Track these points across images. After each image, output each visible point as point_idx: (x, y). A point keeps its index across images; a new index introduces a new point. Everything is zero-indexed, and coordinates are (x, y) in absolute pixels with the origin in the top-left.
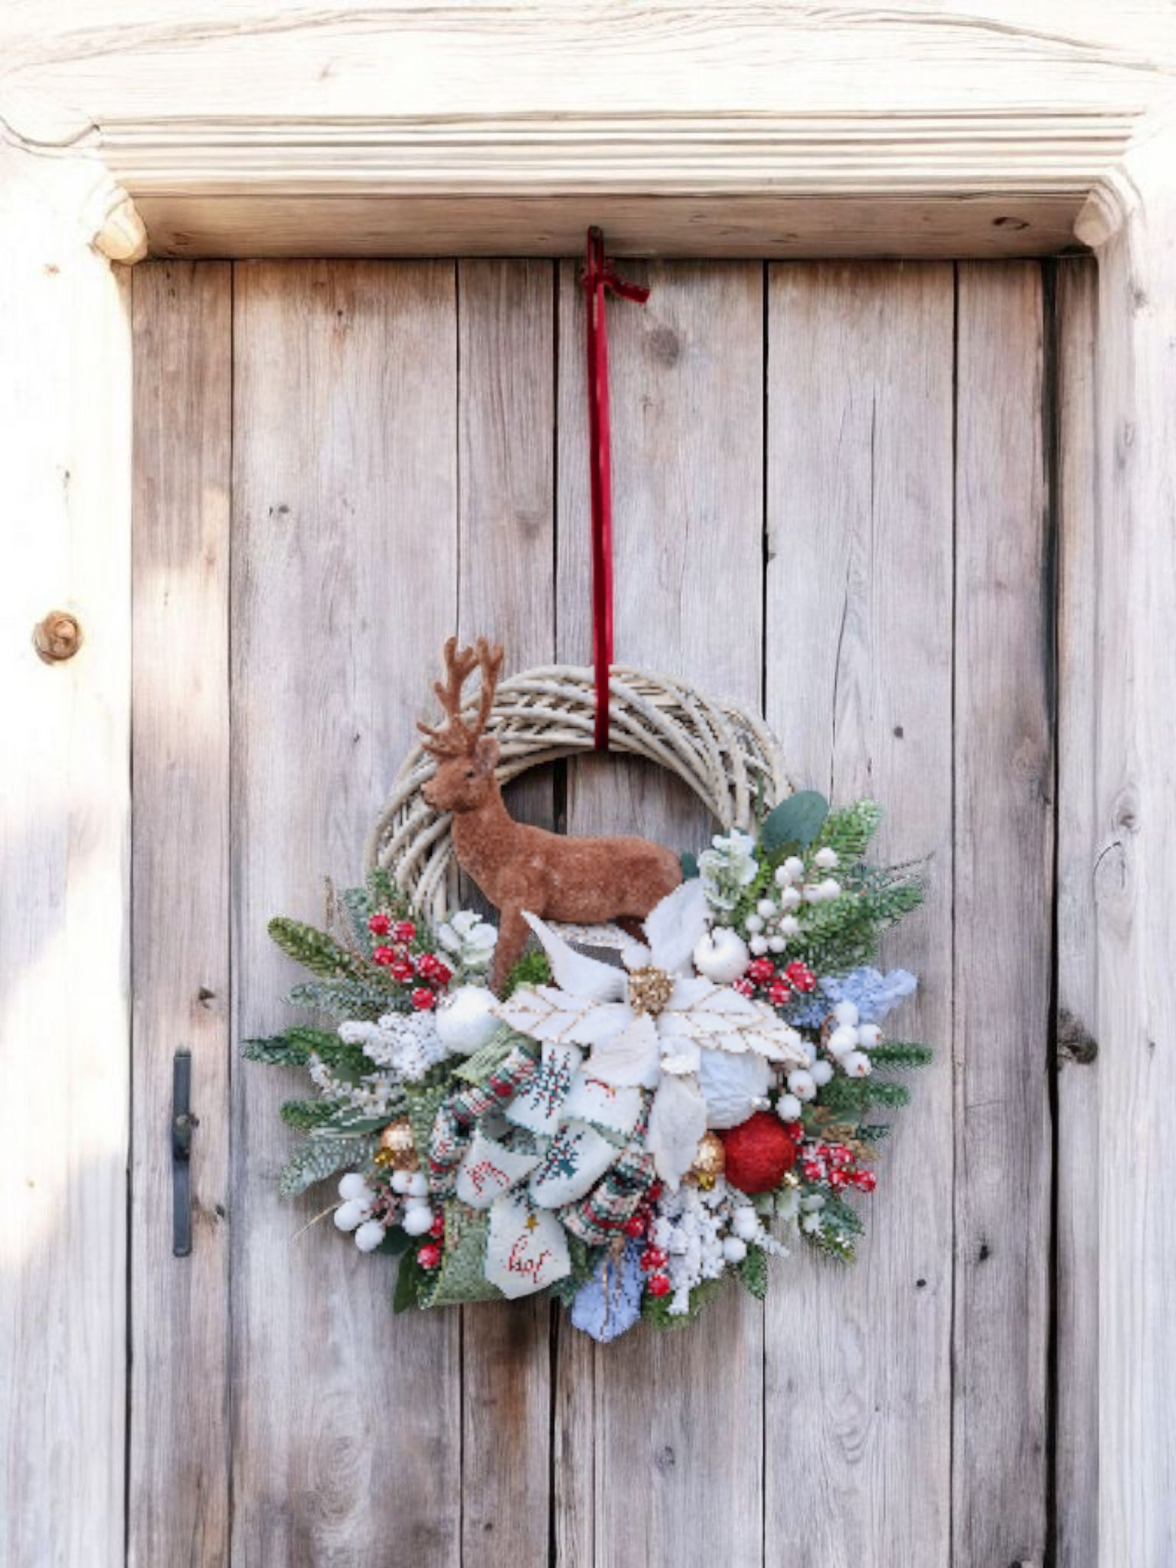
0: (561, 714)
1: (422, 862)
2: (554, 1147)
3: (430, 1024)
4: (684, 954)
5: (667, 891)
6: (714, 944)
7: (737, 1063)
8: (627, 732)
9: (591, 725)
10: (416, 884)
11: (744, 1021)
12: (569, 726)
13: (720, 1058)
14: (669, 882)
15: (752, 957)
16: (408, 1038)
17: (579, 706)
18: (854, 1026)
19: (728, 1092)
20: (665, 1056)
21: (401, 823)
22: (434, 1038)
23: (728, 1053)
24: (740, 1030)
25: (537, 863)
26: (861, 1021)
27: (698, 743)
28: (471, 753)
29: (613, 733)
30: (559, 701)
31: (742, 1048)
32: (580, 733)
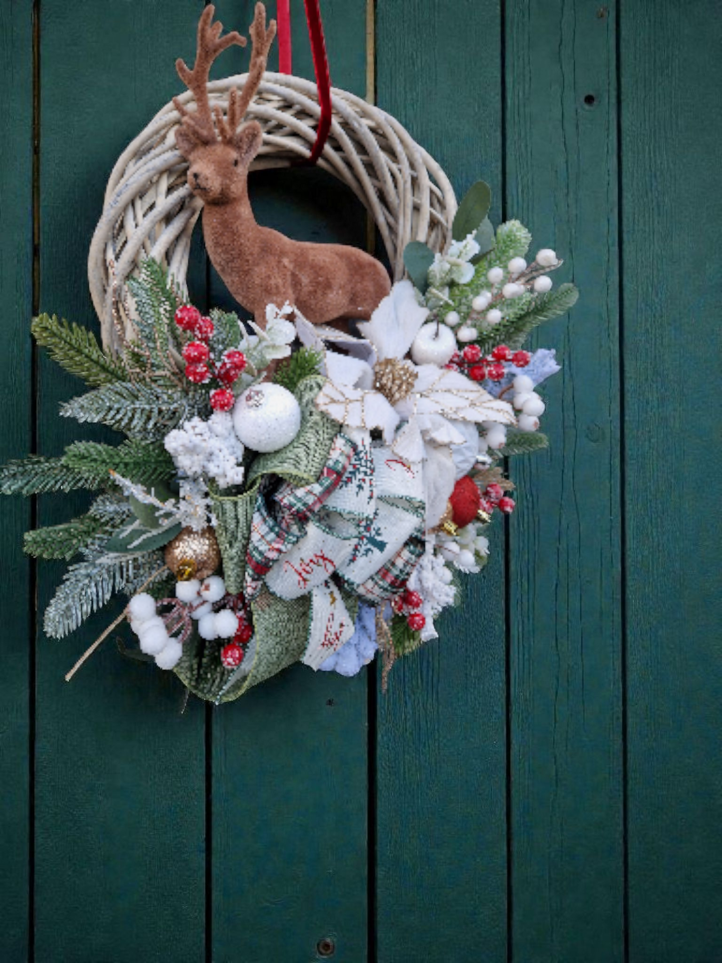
0: (287, 117)
8: (338, 148)
9: (313, 135)
12: (295, 134)
17: (303, 114)
24: (472, 404)
25: (287, 262)
27: (394, 167)
29: (328, 148)
30: (287, 105)
32: (302, 142)
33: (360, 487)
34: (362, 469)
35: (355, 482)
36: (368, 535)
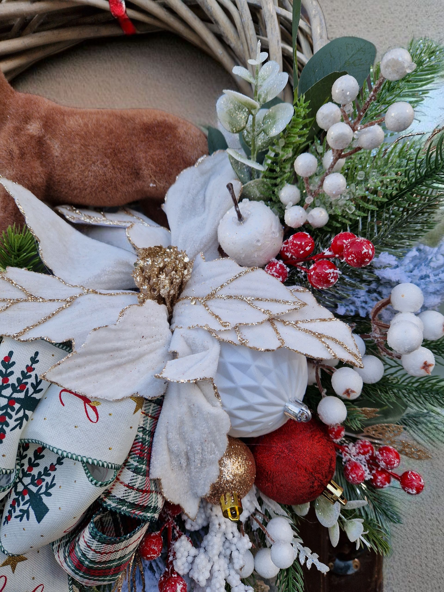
2: (25, 475)
4: (206, 233)
6: (240, 217)
7: (268, 363)
11: (276, 309)
13: (245, 358)
14: (190, 154)
15: (288, 231)
18: (417, 314)
19: (255, 399)
20: (174, 355)
23: (255, 352)
24: (272, 320)
25: (34, 129)
26: (424, 308)
31: (274, 345)
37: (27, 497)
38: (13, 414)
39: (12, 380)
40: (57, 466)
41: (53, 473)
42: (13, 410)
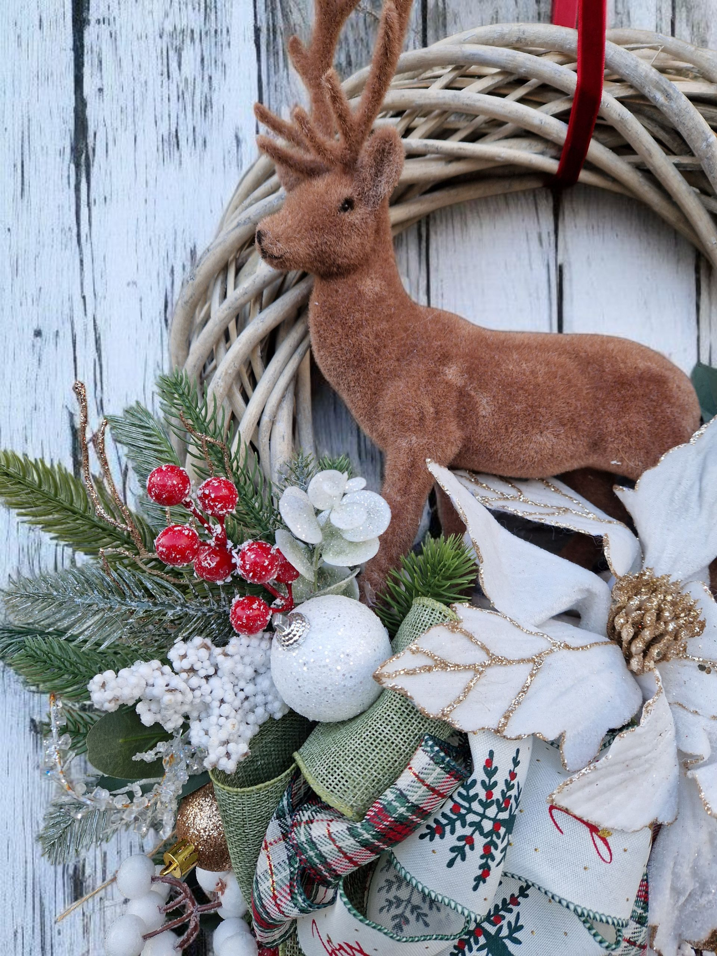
1: (257, 365)
3: (259, 658)
5: (680, 438)
8: (624, 148)
9: (560, 130)
10: (247, 400)
12: (525, 133)
16: (220, 687)
17: (544, 93)
21: (224, 296)
22: (263, 683)
25: (452, 373)
28: (349, 166)
29: (596, 150)
32: (540, 146)
33: (459, 852)
34: (470, 818)
35: (451, 840)
36: (492, 930)
37: (482, 940)
38: (498, 842)
39: (497, 794)
40: (520, 899)
41: (516, 909)
42: (498, 837)
